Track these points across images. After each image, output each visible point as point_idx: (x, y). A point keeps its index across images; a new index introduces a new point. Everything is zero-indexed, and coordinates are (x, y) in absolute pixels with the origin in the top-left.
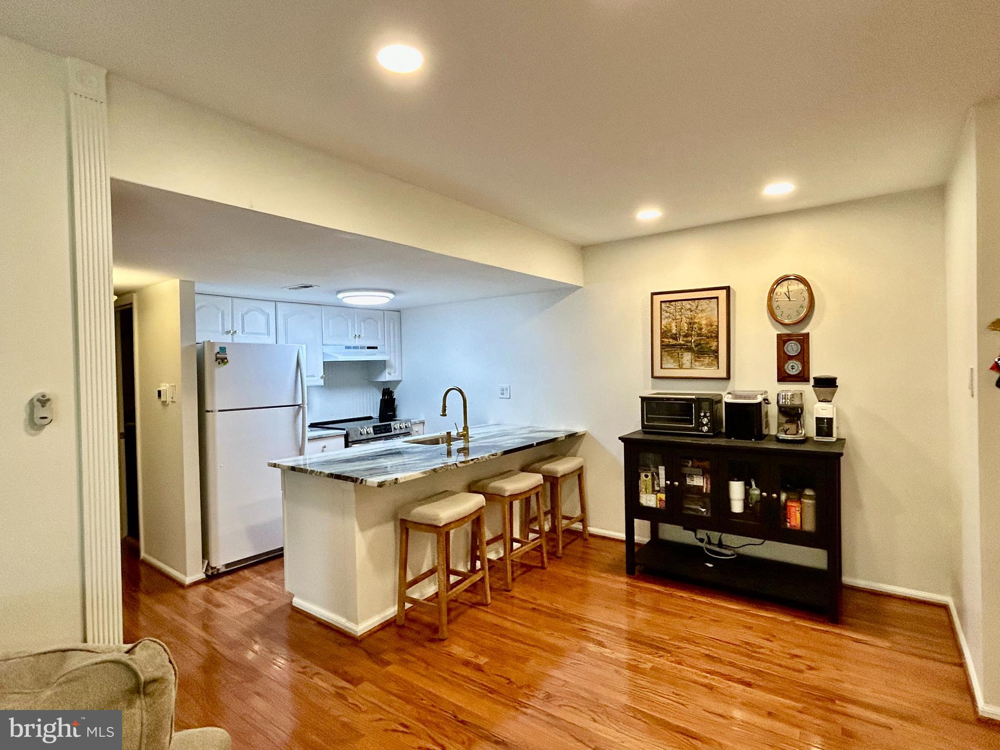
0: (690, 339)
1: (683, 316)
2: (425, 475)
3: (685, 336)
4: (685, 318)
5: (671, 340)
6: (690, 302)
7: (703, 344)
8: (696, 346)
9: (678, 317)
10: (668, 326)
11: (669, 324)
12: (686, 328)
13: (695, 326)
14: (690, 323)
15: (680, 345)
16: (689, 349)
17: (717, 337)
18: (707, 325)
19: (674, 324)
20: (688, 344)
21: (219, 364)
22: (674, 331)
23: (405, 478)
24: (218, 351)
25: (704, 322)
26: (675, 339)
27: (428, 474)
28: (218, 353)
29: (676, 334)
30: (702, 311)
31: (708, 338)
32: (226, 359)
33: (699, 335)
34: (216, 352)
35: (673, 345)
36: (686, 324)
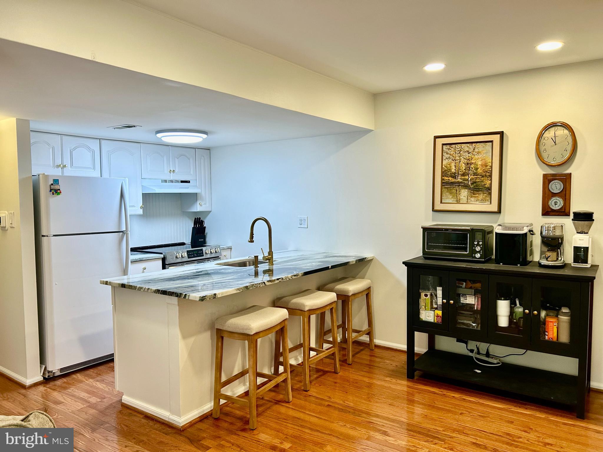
0: (467, 177)
1: (461, 158)
2: (238, 291)
3: (463, 175)
4: (463, 159)
5: (450, 178)
6: (468, 145)
7: (479, 182)
8: (472, 184)
9: (457, 158)
10: (448, 166)
11: (449, 164)
12: (464, 168)
13: (472, 166)
14: (468, 164)
15: (459, 182)
16: (466, 187)
17: (491, 176)
18: (482, 165)
19: (453, 165)
20: (465, 182)
21: (53, 194)
22: (453, 171)
23: (222, 293)
24: (52, 183)
25: (480, 163)
26: (454, 177)
27: (241, 290)
28: (52, 184)
29: (455, 173)
30: (478, 153)
31: (483, 177)
32: (59, 190)
33: (475, 174)
34: (50, 184)
35: (452, 183)
36: (464, 165)
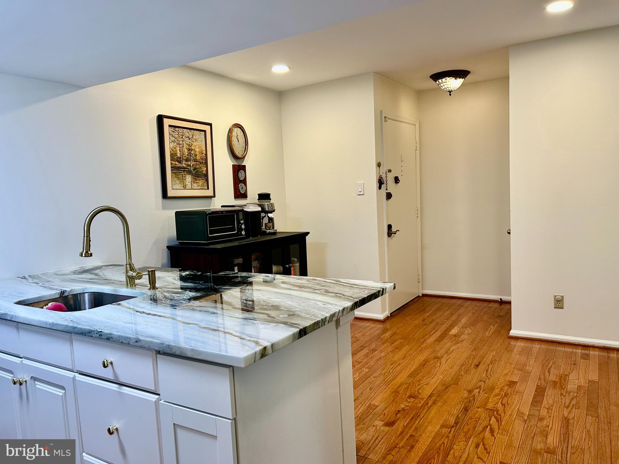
0: (189, 163)
1: (184, 142)
3: (187, 160)
4: (185, 144)
5: (177, 163)
6: (188, 130)
7: (198, 168)
8: (194, 170)
9: (181, 142)
10: (174, 149)
11: (175, 148)
12: (187, 153)
13: (193, 152)
14: (189, 149)
15: (184, 168)
16: (189, 172)
17: (206, 163)
18: (199, 152)
19: (178, 149)
20: (189, 168)
22: (178, 155)
25: (197, 150)
26: (180, 162)
29: (180, 158)
30: (196, 140)
31: (201, 164)
33: (195, 160)
35: (178, 168)
36: (186, 150)
